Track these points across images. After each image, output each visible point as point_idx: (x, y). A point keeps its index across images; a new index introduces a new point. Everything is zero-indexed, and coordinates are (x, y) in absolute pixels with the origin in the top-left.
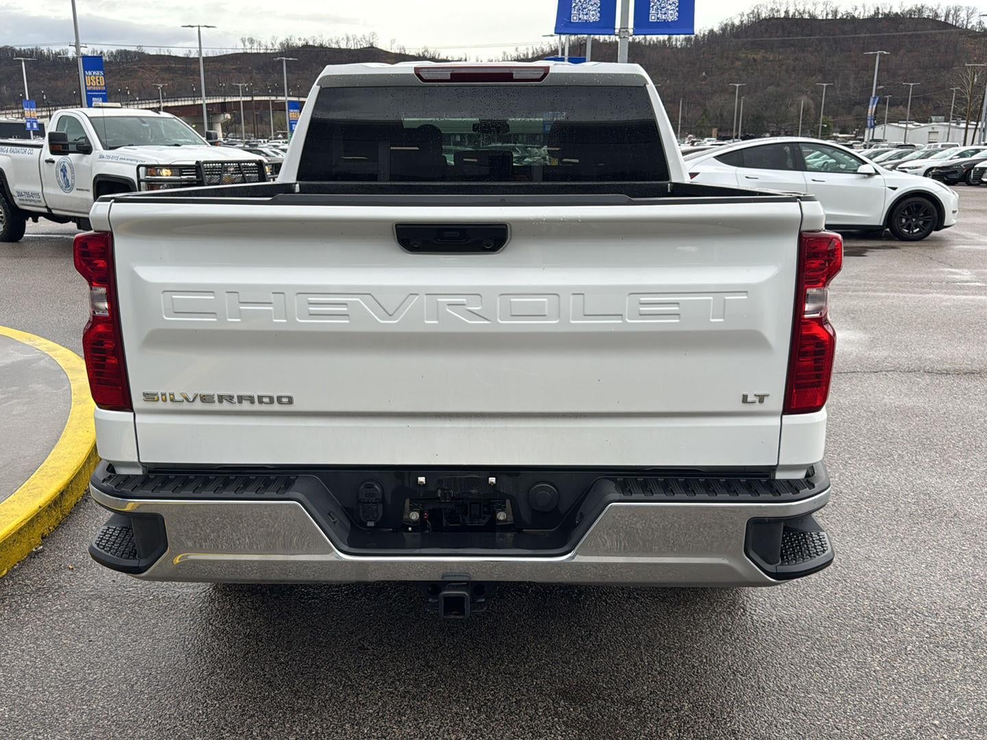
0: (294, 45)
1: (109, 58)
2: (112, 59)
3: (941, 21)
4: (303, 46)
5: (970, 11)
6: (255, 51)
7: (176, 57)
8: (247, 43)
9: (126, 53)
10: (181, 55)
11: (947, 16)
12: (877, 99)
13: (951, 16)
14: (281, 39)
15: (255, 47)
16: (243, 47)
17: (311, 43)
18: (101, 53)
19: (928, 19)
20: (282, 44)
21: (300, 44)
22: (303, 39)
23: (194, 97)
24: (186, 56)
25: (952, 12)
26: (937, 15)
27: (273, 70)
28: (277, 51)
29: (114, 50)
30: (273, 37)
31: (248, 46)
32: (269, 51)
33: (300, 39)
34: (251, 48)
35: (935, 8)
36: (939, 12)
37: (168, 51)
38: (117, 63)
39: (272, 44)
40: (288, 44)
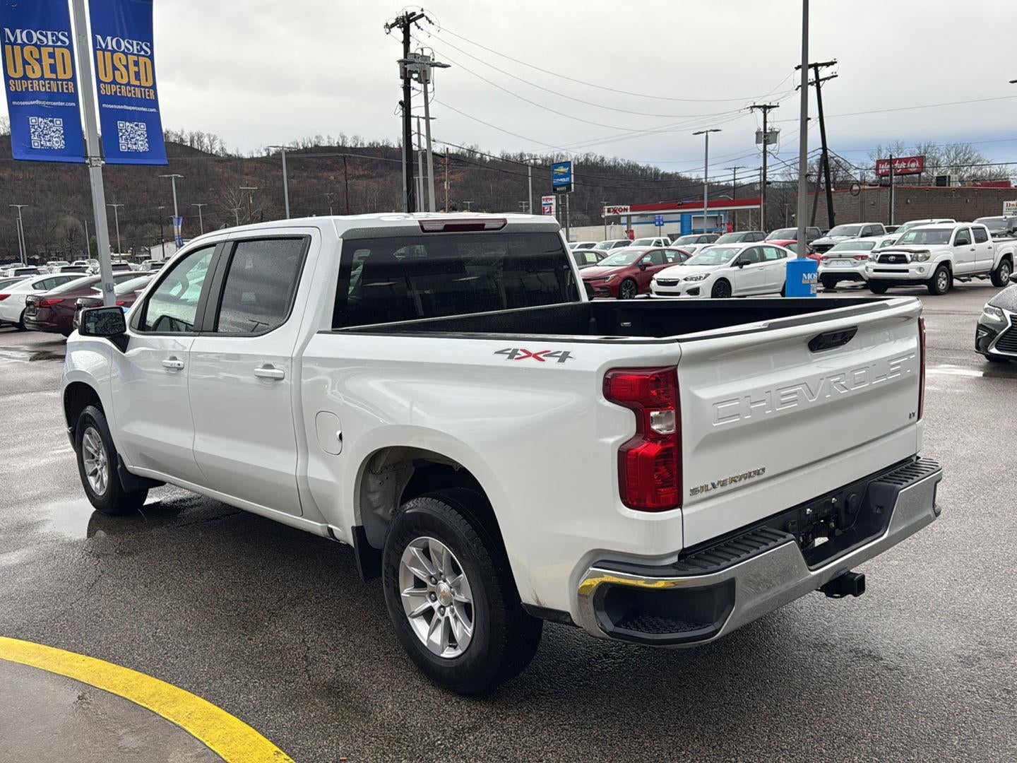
3: (187, 146)
5: (212, 138)
11: (192, 141)
12: (181, 220)
13: (195, 141)
19: (175, 143)
25: (196, 138)
26: (182, 140)
35: (179, 133)
36: (184, 137)
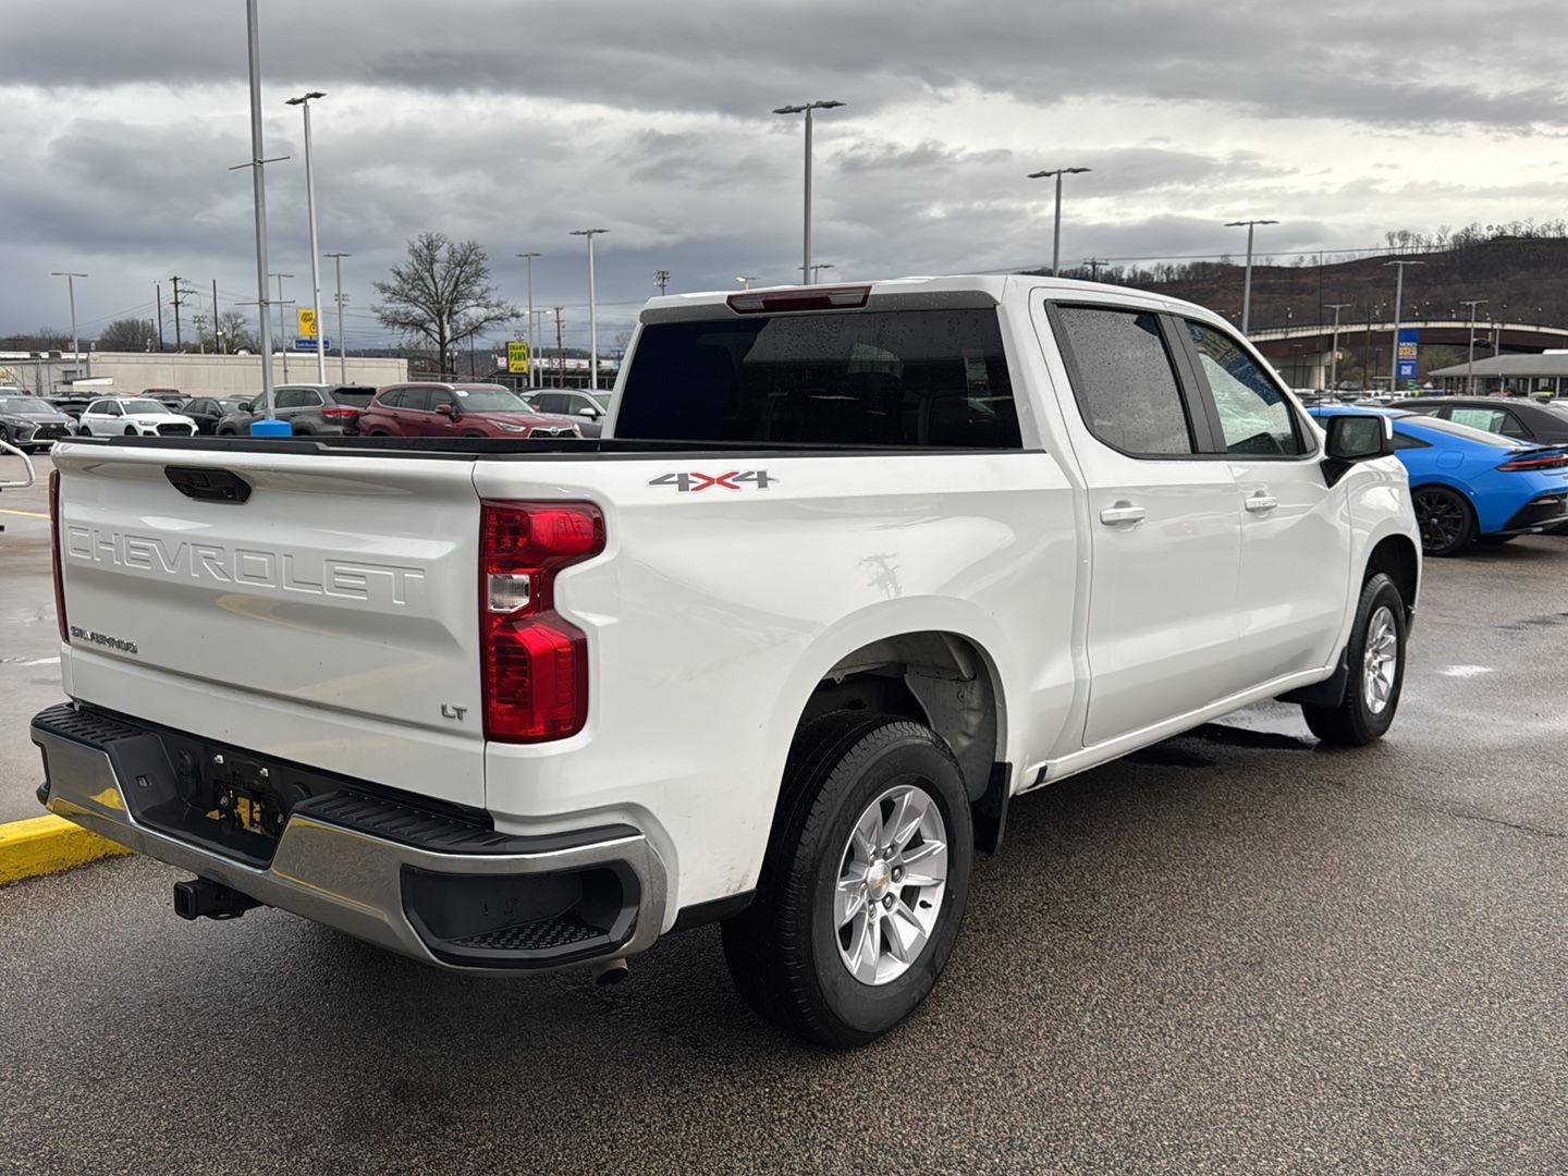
0: (1479, 237)
1: (1179, 275)
2: (1183, 276)
4: (1495, 239)
6: (1409, 251)
7: (1279, 268)
8: (1396, 240)
9: (1205, 265)
10: (1287, 265)
14: (1457, 229)
15: (1410, 245)
16: (1388, 246)
17: (1510, 233)
18: (1169, 269)
20: (1456, 238)
21: (1489, 235)
22: (1495, 226)
23: (1287, 327)
24: (1294, 266)
27: (1435, 281)
28: (1447, 248)
29: (1187, 263)
30: (1443, 228)
31: (1397, 242)
32: (1432, 251)
33: (1490, 228)
34: (1402, 248)
37: (1267, 259)
38: (1189, 281)
39: (1440, 239)
40: (1468, 237)
